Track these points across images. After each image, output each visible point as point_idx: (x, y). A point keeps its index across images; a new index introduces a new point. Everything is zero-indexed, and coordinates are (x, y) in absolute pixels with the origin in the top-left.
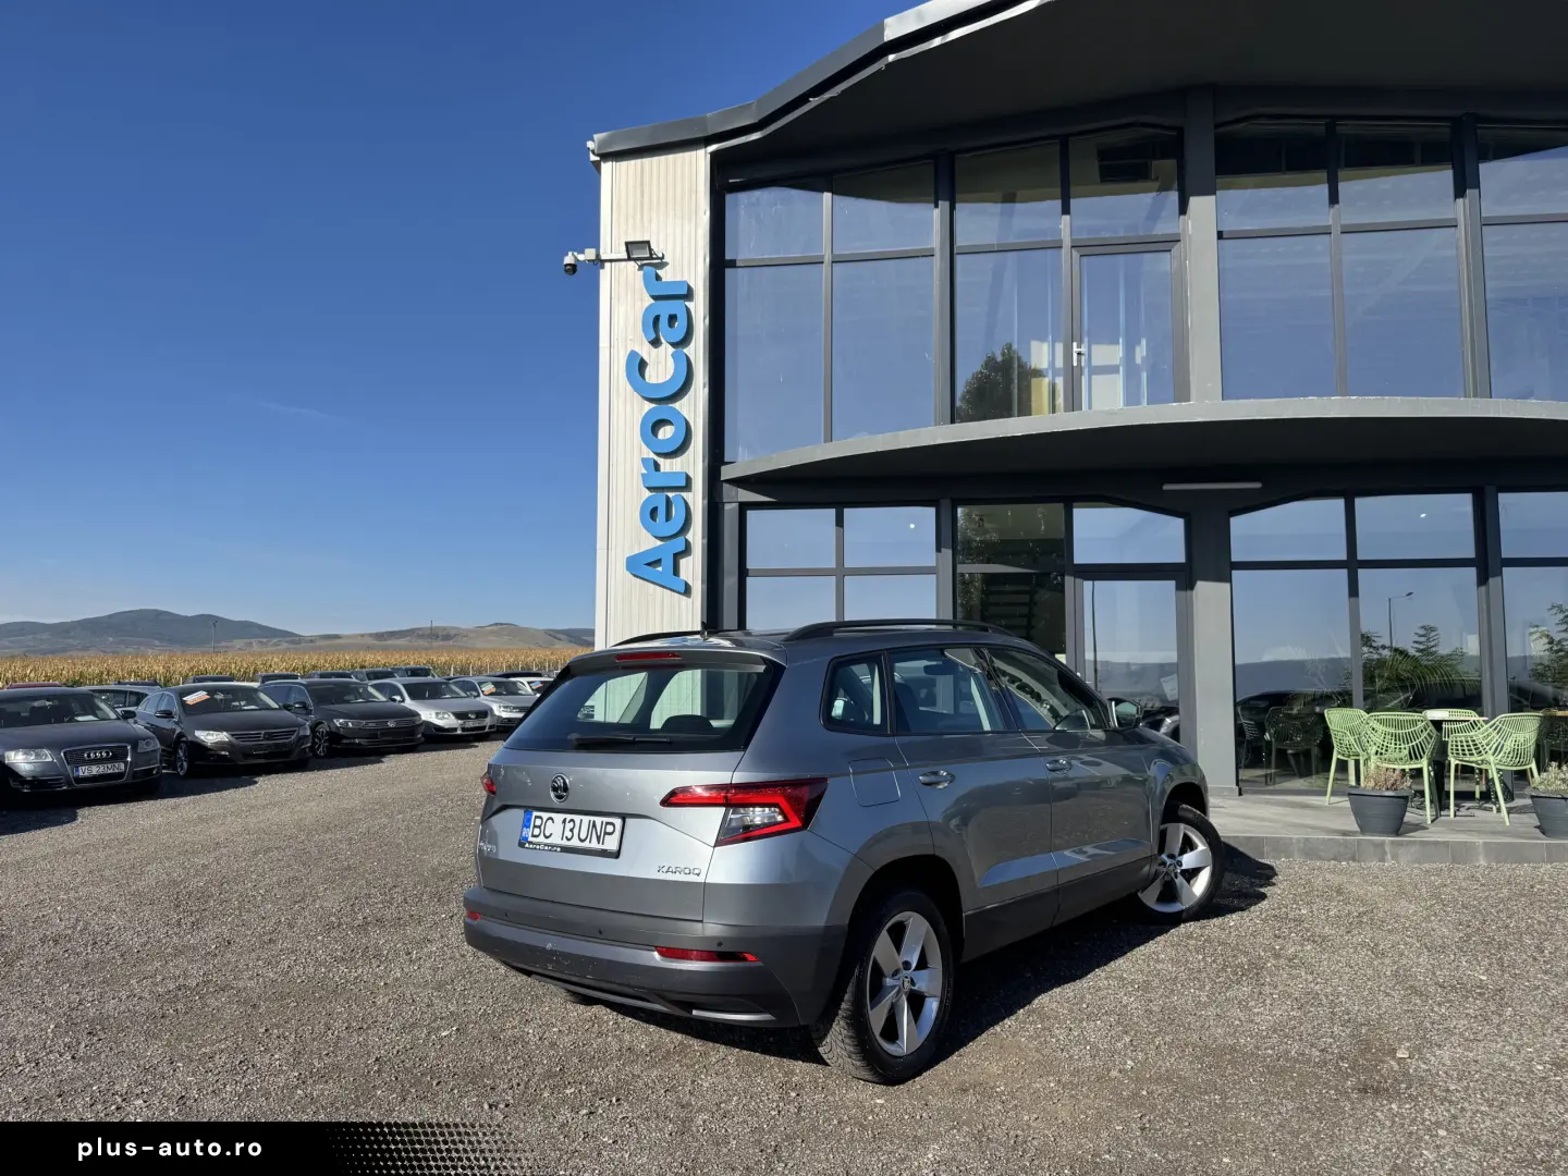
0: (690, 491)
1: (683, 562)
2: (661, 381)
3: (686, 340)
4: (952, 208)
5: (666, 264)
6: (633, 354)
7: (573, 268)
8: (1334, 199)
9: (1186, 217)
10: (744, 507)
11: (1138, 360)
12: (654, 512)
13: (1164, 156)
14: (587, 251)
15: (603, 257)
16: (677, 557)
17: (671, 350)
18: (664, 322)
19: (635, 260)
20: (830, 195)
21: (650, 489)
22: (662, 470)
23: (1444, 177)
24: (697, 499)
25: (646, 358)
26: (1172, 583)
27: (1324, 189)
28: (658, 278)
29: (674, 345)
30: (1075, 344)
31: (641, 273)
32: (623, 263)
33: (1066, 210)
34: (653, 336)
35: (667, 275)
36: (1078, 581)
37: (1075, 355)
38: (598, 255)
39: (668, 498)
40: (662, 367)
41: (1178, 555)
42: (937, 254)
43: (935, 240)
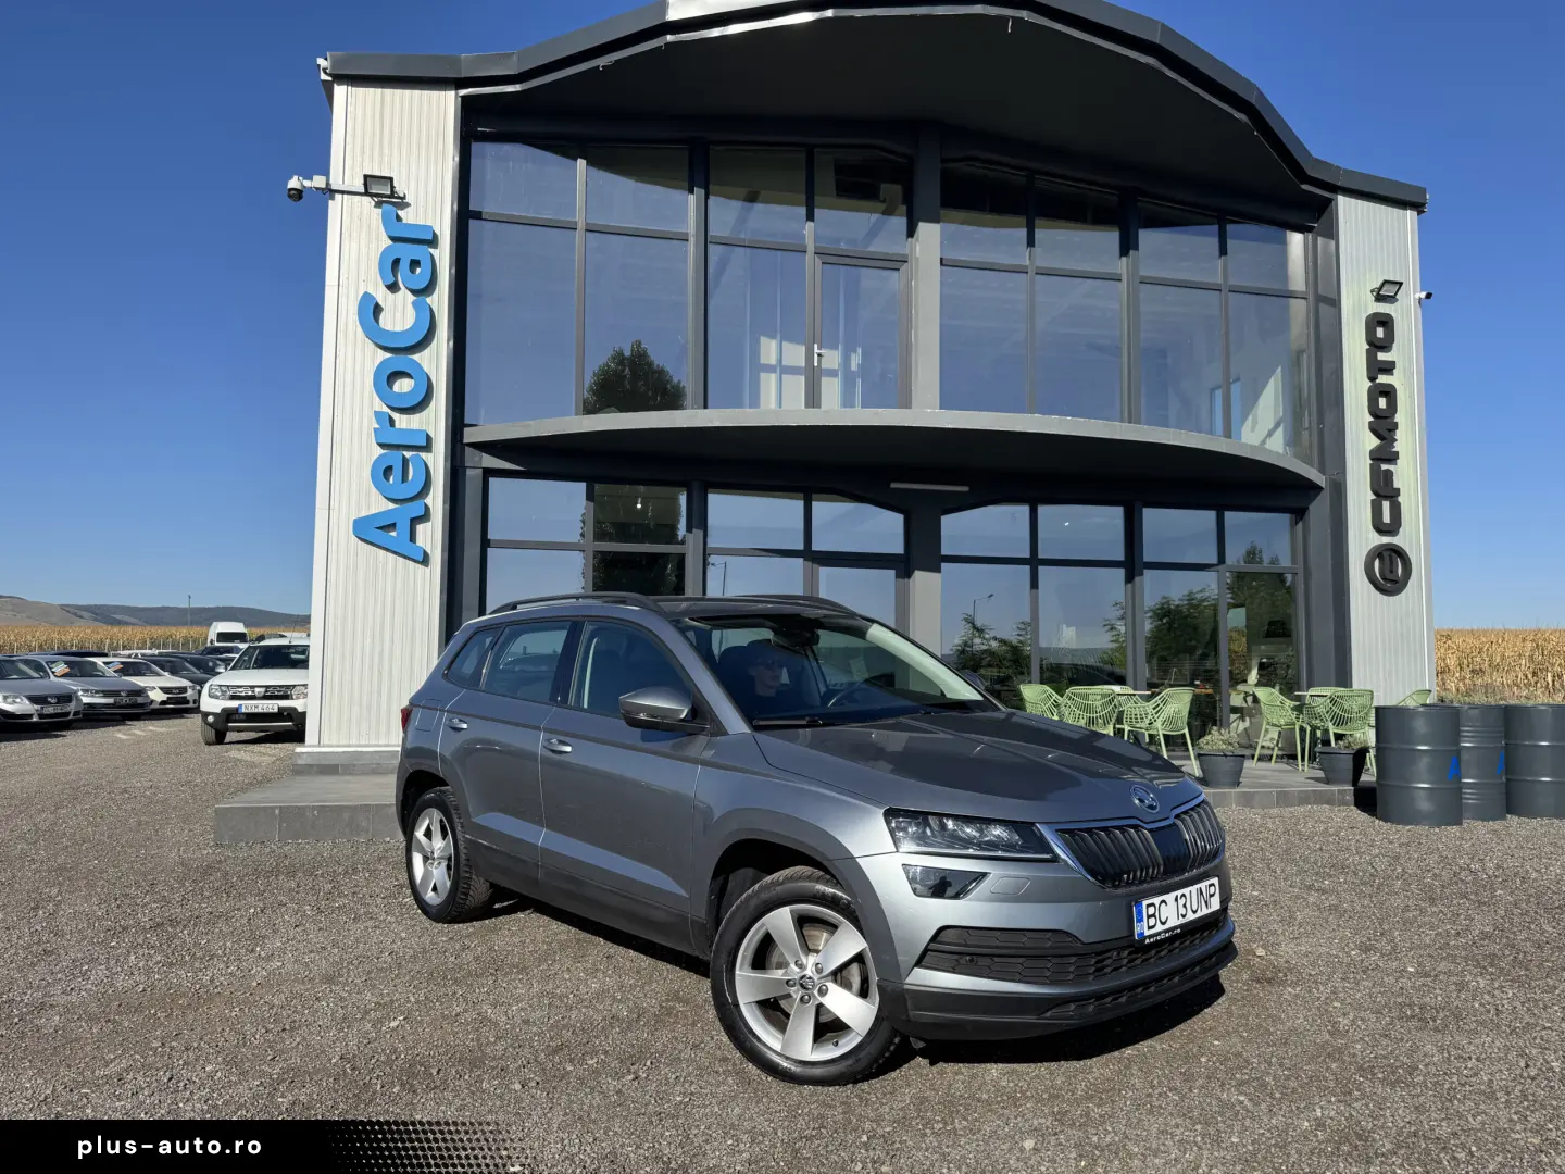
0: (431, 452)
1: (420, 528)
2: (398, 329)
3: (429, 289)
4: (707, 198)
5: (408, 205)
6: (366, 296)
7: (298, 194)
8: (1031, 242)
9: (914, 240)
10: (489, 473)
11: (854, 367)
12: (388, 471)
13: (894, 181)
14: (315, 177)
15: (334, 187)
16: (415, 521)
17: (411, 298)
18: (404, 265)
19: (372, 195)
20: (584, 162)
21: (382, 445)
22: (397, 426)
23: (1112, 237)
24: (437, 461)
25: (381, 303)
26: (892, 573)
27: (1023, 232)
28: (398, 218)
29: (414, 292)
30: (816, 346)
31: (380, 211)
32: (357, 198)
33: (810, 217)
34: (392, 280)
35: (407, 216)
36: (815, 566)
37: (816, 356)
38: (328, 184)
39: (404, 457)
40: (400, 314)
41: (898, 548)
42: (692, 240)
43: (691, 226)
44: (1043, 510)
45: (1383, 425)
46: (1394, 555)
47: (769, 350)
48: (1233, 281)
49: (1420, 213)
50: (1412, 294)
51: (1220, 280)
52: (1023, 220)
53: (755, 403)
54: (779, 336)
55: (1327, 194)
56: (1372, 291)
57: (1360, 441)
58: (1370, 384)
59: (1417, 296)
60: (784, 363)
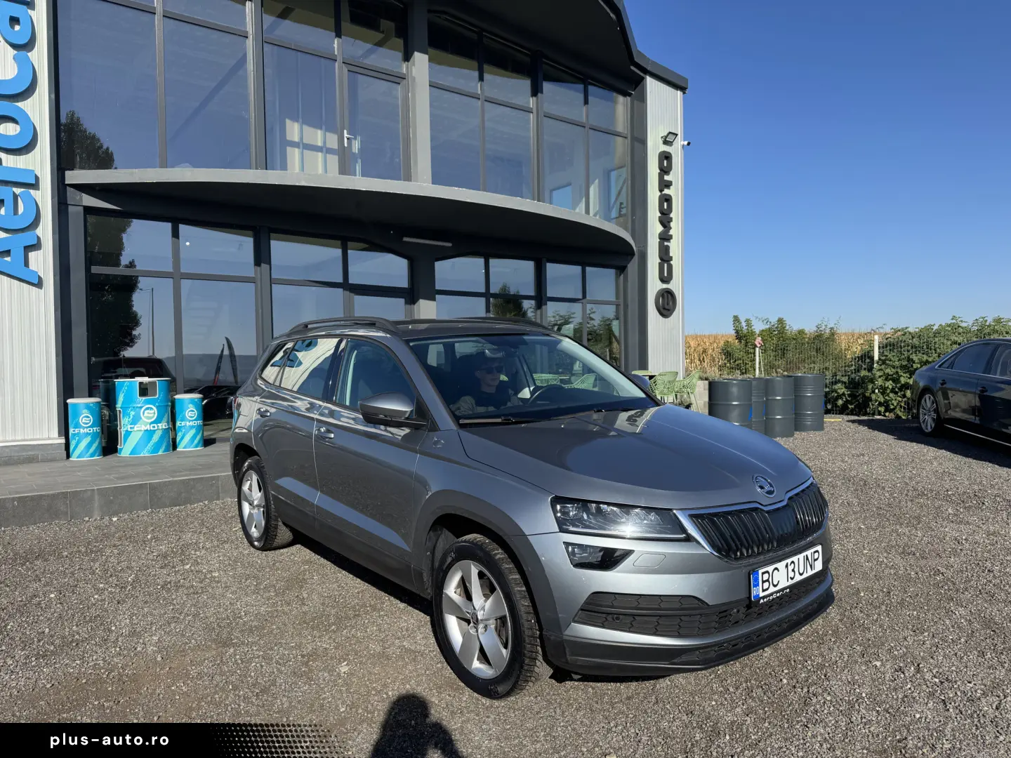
0: (38, 189)
1: (33, 255)
4: (262, 10)
8: (481, 79)
9: (410, 64)
10: (88, 211)
17: (10, 51)
23: (526, 83)
26: (402, 301)
27: (476, 74)
30: (345, 132)
33: (338, 35)
36: (352, 294)
37: (346, 139)
41: (404, 283)
42: (251, 38)
43: (249, 26)
44: (493, 262)
45: (665, 220)
46: (669, 296)
47: (294, 130)
48: (593, 122)
49: (684, 93)
50: (680, 142)
51: (584, 120)
52: (475, 64)
53: (284, 167)
54: (301, 120)
55: (642, 74)
56: (662, 137)
57: (655, 228)
58: (660, 194)
59: (682, 143)
60: (305, 141)
